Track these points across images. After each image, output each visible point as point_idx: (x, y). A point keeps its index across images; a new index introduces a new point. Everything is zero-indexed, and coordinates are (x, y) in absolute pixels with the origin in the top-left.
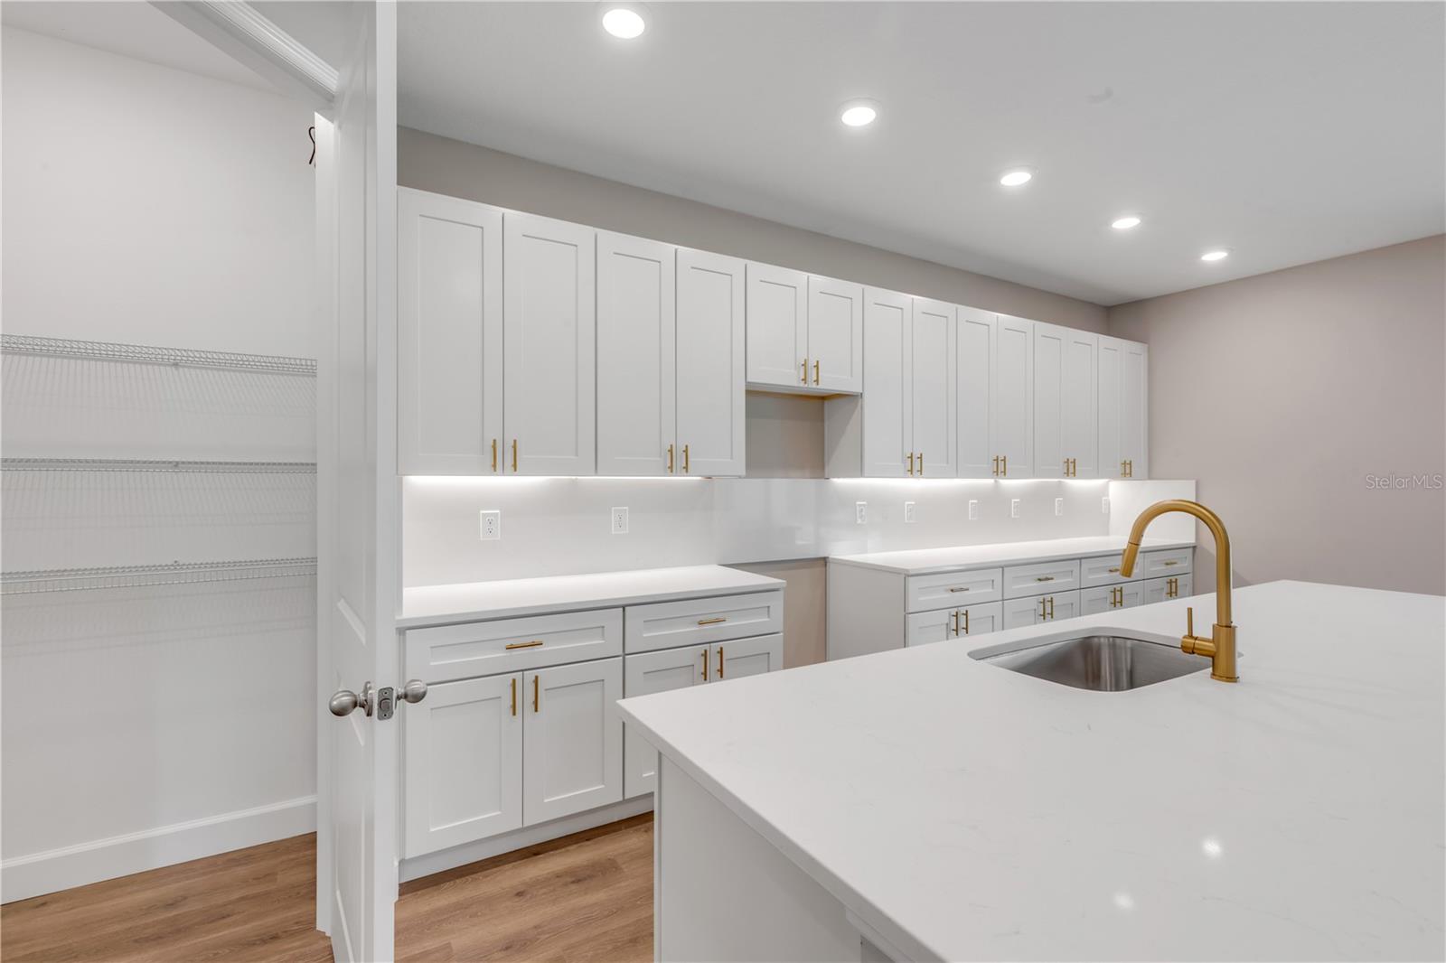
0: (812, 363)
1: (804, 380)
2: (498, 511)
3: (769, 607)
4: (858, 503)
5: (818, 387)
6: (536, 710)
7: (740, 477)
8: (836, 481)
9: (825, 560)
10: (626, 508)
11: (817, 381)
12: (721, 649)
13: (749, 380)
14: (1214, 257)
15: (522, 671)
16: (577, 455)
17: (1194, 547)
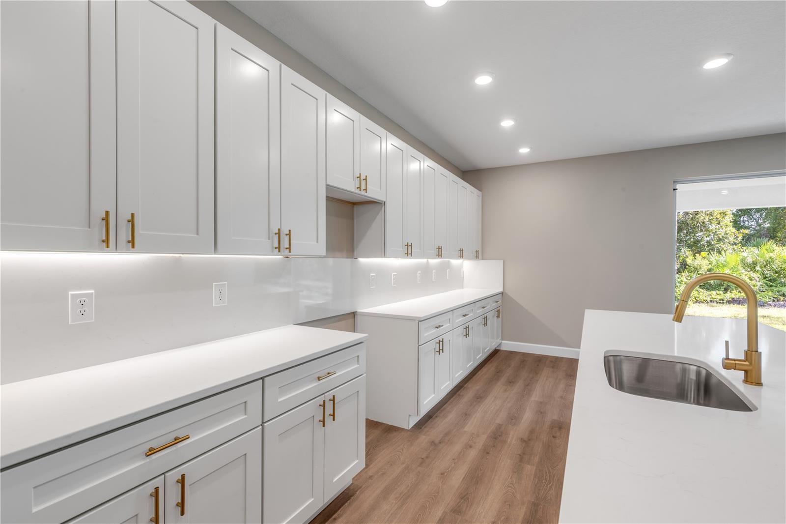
0: (363, 177)
1: (359, 188)
2: (93, 291)
3: (358, 356)
4: (372, 274)
5: (366, 194)
6: (182, 513)
7: (320, 257)
8: (362, 260)
9: (354, 314)
10: (226, 283)
11: (366, 190)
12: (334, 397)
13: (328, 183)
14: (524, 151)
15: (163, 474)
16: (198, 234)
17: (502, 293)
